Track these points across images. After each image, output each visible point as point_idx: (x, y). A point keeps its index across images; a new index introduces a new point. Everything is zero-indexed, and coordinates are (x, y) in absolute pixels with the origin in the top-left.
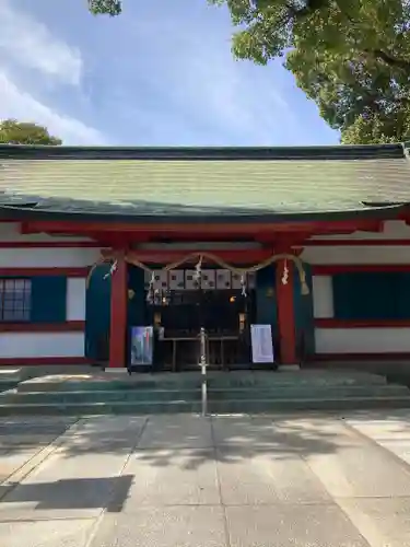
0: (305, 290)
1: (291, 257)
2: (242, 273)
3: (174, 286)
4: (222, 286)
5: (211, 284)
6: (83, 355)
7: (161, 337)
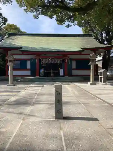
0: (69, 63)
1: (67, 58)
2: (59, 60)
3: (47, 62)
4: (55, 62)
5: (54, 62)
6: (30, 75)
7: (45, 71)
